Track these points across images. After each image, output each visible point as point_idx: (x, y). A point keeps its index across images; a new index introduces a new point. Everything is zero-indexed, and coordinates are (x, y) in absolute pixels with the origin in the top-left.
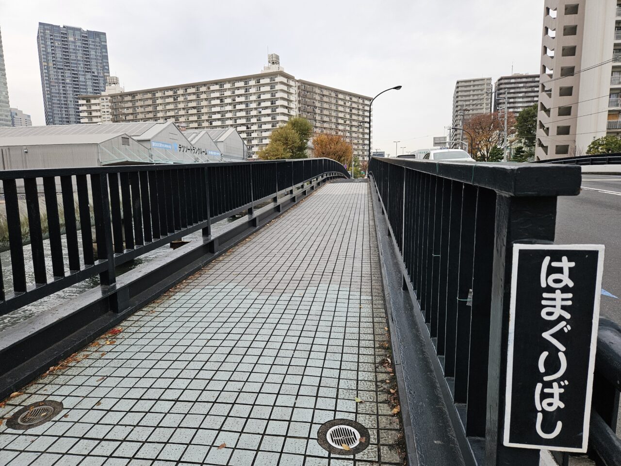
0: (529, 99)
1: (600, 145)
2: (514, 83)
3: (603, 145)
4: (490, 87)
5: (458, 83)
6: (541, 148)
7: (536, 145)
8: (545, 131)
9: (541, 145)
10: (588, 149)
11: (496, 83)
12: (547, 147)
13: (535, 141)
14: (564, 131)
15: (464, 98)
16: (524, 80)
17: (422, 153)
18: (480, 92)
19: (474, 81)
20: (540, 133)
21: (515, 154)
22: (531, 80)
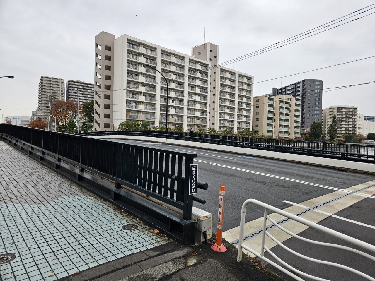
0: (86, 96)
1: (124, 125)
2: (77, 85)
3: (125, 125)
4: (63, 84)
5: (42, 77)
6: (96, 124)
7: (94, 122)
8: (98, 115)
9: (96, 122)
10: (118, 126)
11: (66, 83)
12: (100, 124)
13: (93, 120)
14: (107, 116)
15: (46, 88)
16: (83, 85)
17: (15, 118)
18: (57, 86)
19: (53, 79)
20: (95, 116)
21: (83, 125)
22: (86, 85)
